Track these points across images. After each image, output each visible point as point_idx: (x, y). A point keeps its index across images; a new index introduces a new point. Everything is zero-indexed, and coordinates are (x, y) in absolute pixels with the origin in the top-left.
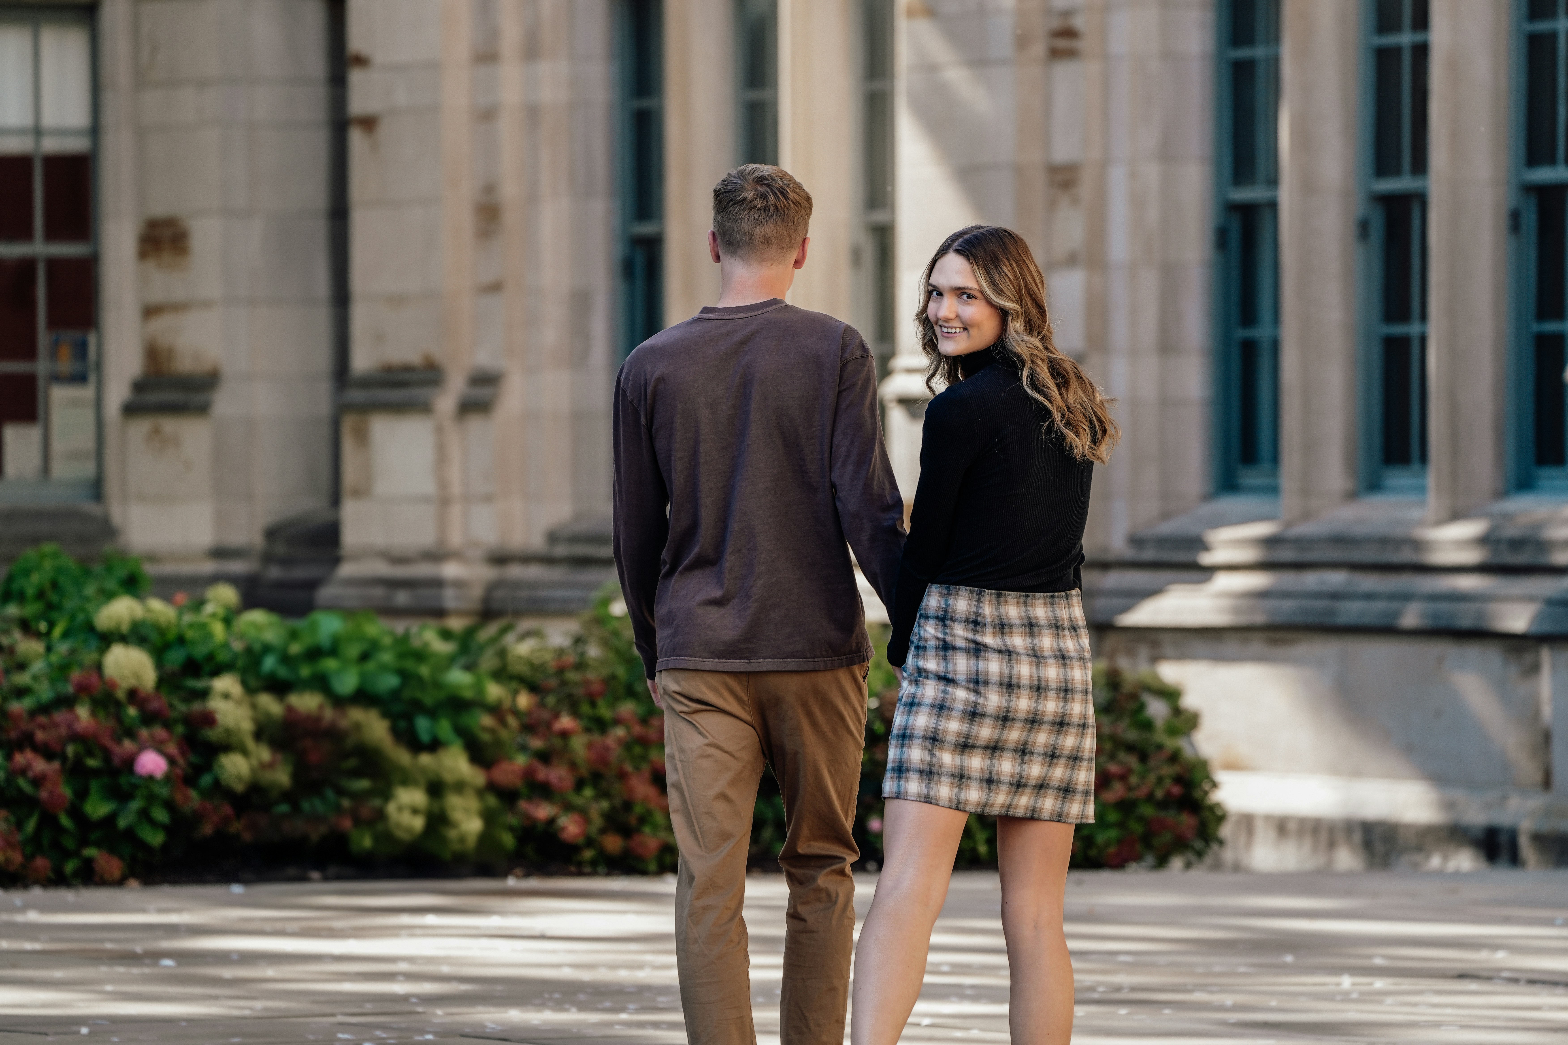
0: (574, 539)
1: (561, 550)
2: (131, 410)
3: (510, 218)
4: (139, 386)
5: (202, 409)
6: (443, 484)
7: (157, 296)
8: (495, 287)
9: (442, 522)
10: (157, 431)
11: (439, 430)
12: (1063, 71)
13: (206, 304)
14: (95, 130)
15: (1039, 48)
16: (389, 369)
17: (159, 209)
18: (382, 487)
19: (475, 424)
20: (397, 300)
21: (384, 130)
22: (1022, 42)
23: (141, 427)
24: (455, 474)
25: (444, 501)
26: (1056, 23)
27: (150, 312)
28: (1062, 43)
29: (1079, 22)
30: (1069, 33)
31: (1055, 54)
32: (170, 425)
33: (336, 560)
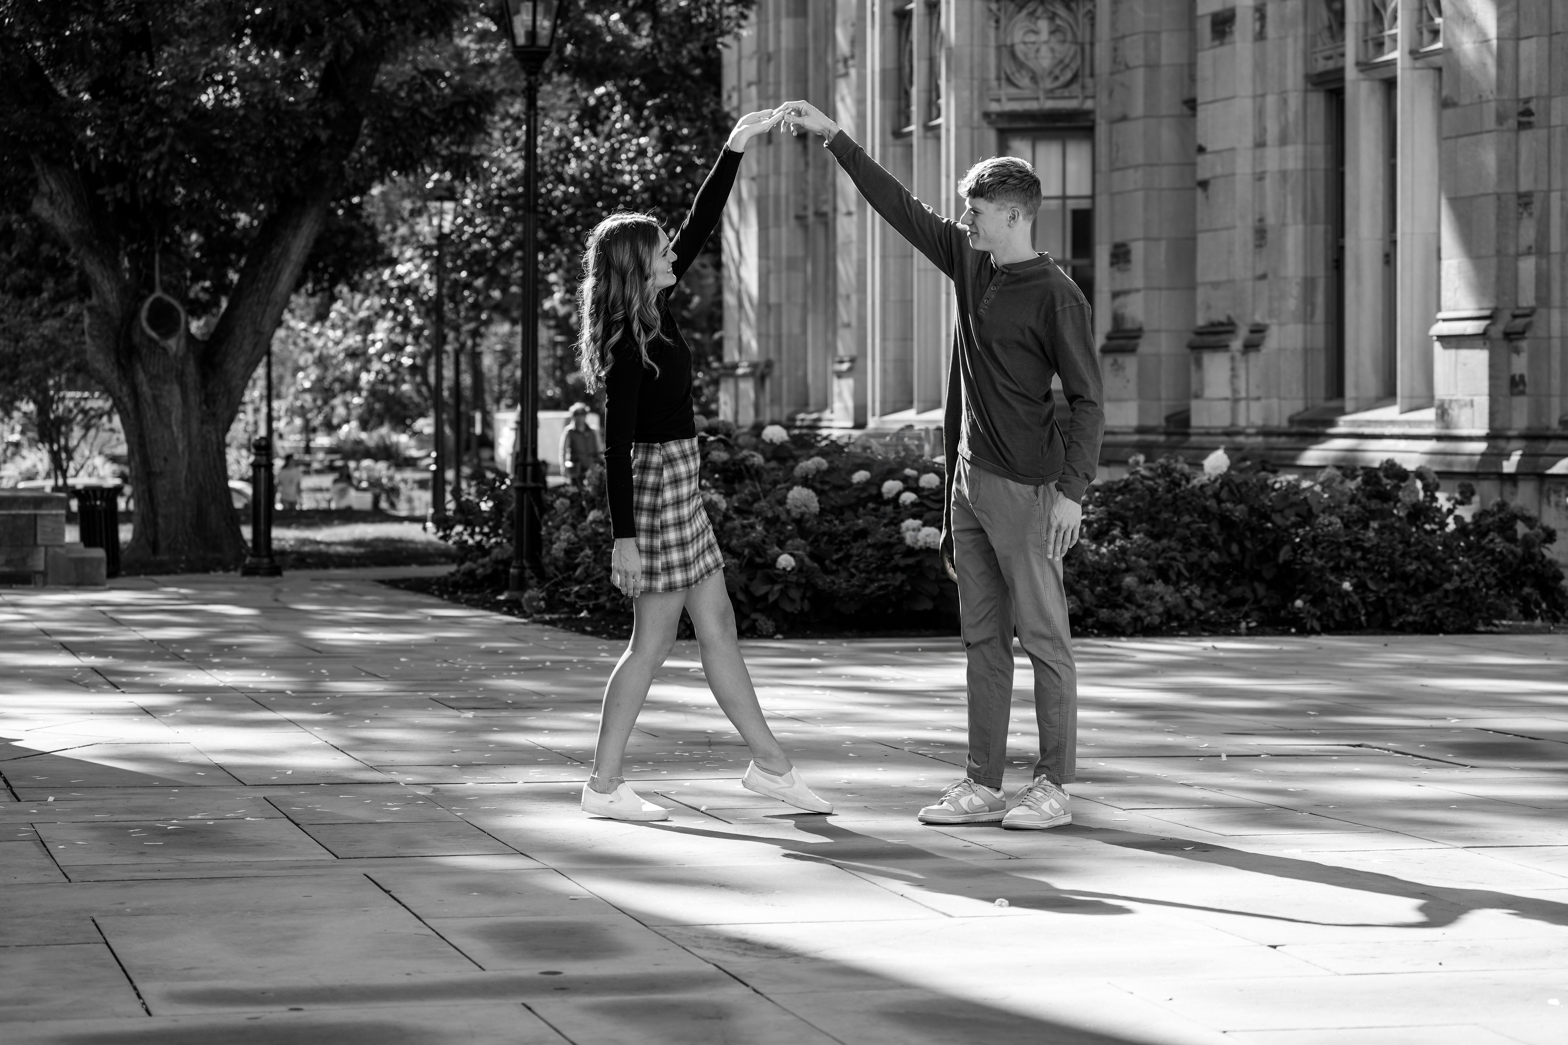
0: (1302, 422)
1: (1294, 429)
2: (1105, 351)
3: (1270, 236)
4: (1109, 337)
5: (1132, 350)
6: (1235, 391)
7: (1118, 287)
8: (1263, 277)
9: (1234, 412)
10: (1116, 362)
11: (1233, 359)
12: (1526, 136)
13: (1137, 290)
14: (1092, 197)
15: (1512, 123)
16: (1212, 325)
17: (1119, 239)
18: (1208, 393)
19: (1252, 356)
20: (1216, 285)
21: (1211, 188)
22: (1501, 119)
23: (1109, 360)
24: (1242, 385)
25: (1236, 401)
26: (1521, 107)
27: (1115, 295)
28: (1524, 119)
29: (1533, 106)
30: (1528, 113)
31: (1523, 126)
32: (1121, 359)
33: (1187, 435)
